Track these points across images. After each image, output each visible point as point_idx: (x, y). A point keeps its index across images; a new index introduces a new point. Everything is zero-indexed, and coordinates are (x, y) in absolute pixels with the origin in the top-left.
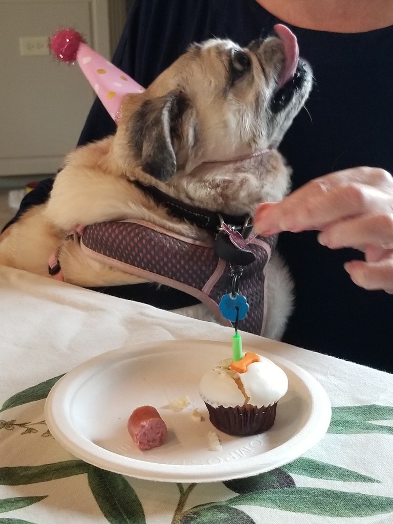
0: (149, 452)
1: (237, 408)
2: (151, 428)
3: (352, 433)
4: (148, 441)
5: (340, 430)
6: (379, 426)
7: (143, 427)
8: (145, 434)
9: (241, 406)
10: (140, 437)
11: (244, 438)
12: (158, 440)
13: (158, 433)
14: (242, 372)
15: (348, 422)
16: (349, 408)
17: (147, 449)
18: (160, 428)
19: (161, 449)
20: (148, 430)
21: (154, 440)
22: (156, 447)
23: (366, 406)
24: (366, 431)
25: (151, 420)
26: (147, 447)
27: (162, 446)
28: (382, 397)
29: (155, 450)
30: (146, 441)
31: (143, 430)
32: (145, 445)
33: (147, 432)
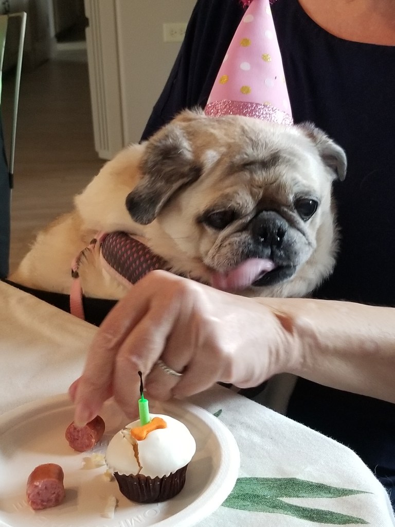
0: (43, 512)
1: (131, 476)
2: (46, 488)
3: (256, 510)
4: (43, 501)
5: (244, 506)
6: (288, 505)
7: (36, 487)
8: (38, 494)
9: (135, 474)
10: (33, 496)
11: (143, 505)
12: (54, 500)
13: (54, 493)
14: (140, 439)
15: (258, 496)
16: (267, 480)
17: (39, 509)
18: (55, 488)
19: (55, 510)
20: (41, 490)
21: (49, 500)
22: (50, 507)
23: (285, 479)
24: (271, 509)
25: (45, 480)
26: (40, 507)
27: (58, 507)
28: (309, 469)
29: (48, 511)
30: (40, 501)
31: (36, 490)
32: (37, 505)
33: (40, 492)
